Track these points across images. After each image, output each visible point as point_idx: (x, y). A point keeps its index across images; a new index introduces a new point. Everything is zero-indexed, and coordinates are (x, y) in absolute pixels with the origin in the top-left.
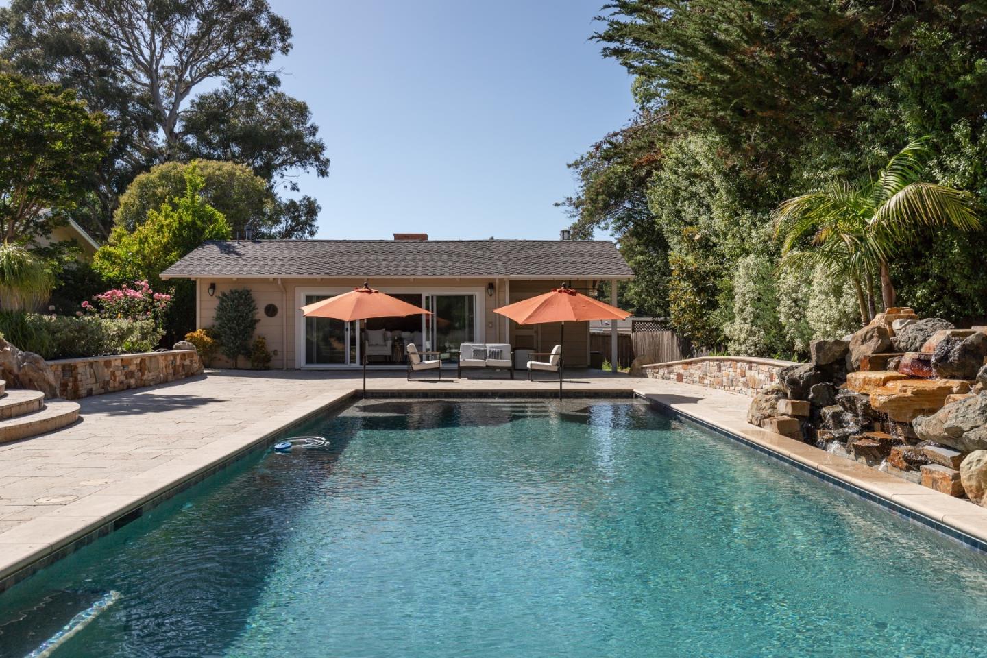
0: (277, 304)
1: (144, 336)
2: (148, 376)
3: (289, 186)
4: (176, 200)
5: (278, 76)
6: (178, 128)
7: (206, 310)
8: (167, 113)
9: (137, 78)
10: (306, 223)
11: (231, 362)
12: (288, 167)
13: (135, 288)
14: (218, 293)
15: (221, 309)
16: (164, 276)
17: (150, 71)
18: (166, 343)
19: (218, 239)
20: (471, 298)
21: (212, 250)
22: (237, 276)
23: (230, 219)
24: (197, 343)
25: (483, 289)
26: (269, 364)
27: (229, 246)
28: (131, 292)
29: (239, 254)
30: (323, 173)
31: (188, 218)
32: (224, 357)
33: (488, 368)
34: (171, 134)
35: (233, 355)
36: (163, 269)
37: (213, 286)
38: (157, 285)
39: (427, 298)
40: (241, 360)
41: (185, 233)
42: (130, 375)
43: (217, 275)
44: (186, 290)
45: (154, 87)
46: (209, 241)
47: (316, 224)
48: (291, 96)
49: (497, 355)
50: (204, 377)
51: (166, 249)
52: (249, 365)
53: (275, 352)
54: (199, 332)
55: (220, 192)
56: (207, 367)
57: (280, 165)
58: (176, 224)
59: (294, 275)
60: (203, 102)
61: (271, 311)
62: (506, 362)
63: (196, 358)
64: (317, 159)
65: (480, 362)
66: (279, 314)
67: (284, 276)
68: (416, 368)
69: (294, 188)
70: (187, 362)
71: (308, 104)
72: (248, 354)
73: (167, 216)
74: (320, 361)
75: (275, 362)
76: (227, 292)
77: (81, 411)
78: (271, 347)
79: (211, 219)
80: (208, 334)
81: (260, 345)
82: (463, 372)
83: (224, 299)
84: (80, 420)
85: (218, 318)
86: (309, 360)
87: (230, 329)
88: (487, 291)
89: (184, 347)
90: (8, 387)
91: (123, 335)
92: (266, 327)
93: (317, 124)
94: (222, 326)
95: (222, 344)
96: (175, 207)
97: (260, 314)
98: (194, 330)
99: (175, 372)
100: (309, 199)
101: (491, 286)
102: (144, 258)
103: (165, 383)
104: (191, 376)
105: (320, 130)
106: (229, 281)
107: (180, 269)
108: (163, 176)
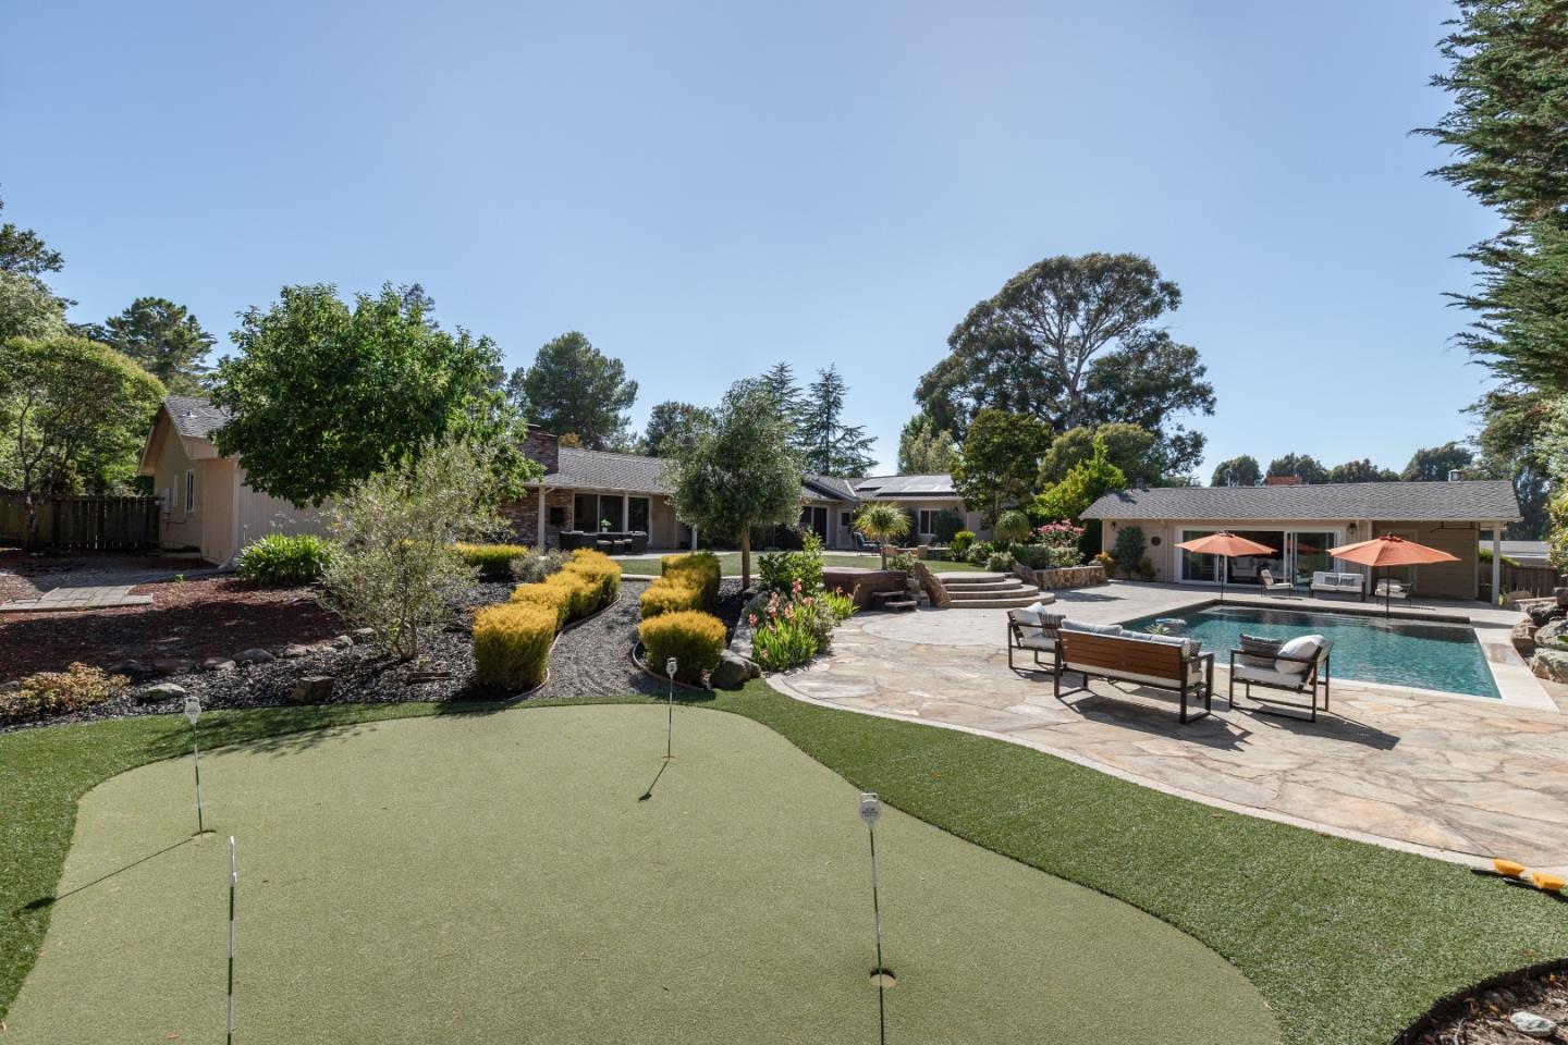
0: (1161, 536)
1: (1072, 557)
2: (1076, 581)
3: (1175, 427)
4: (1087, 462)
5: (1166, 331)
6: (1081, 385)
7: (1109, 540)
8: (1072, 376)
9: (1046, 351)
10: (1192, 454)
11: (1126, 576)
12: (1175, 409)
13: (1062, 524)
14: (1118, 529)
15: (1119, 540)
16: (1082, 517)
17: (1057, 344)
18: (1085, 562)
19: (1117, 489)
20: (1331, 535)
21: (1113, 498)
22: (1131, 517)
23: (1125, 474)
24: (1104, 561)
25: (1344, 529)
26: (1155, 578)
27: (1126, 495)
28: (1058, 527)
29: (1134, 502)
30: (1209, 411)
31: (1095, 475)
32: (1122, 572)
33: (1337, 592)
34: (1074, 393)
35: (1127, 571)
36: (1080, 513)
37: (1114, 524)
38: (1075, 522)
39: (1289, 535)
40: (1133, 574)
41: (1094, 485)
42: (1067, 580)
43: (1116, 517)
44: (1095, 527)
45: (1061, 357)
46: (1111, 490)
47: (1203, 454)
48: (1180, 344)
49: (1350, 582)
50: (1108, 584)
51: (1080, 497)
52: (1139, 577)
53: (1159, 570)
54: (1104, 555)
55: (1119, 451)
56: (1110, 577)
57: (1167, 408)
58: (1087, 479)
59: (1174, 517)
60: (1100, 363)
61: (1156, 541)
62: (1358, 589)
63: (1103, 571)
64: (1204, 401)
65: (1332, 587)
66: (1162, 543)
67: (1166, 517)
68: (1268, 587)
69: (1180, 428)
70: (1098, 574)
71: (1197, 349)
72: (1138, 570)
73: (1080, 474)
74: (1193, 578)
75: (1158, 576)
76: (1124, 528)
77: (1056, 597)
78: (1155, 567)
79: (1111, 474)
80: (1110, 556)
81: (1148, 565)
82: (1312, 594)
83: (1121, 533)
84: (1054, 602)
85: (1117, 546)
86: (1185, 576)
87: (1126, 553)
88: (1348, 530)
89: (1095, 564)
90: (1023, 583)
91: (1061, 556)
92: (1151, 552)
93: (1205, 365)
94: (1120, 551)
95: (1120, 563)
96: (1086, 467)
97: (1148, 543)
98: (1100, 552)
99: (1091, 580)
100: (1194, 433)
101: (1352, 525)
102: (1065, 502)
103: (1085, 586)
104: (1099, 582)
105: (1208, 370)
106: (1126, 521)
107: (1093, 512)
108: (1073, 441)
